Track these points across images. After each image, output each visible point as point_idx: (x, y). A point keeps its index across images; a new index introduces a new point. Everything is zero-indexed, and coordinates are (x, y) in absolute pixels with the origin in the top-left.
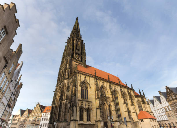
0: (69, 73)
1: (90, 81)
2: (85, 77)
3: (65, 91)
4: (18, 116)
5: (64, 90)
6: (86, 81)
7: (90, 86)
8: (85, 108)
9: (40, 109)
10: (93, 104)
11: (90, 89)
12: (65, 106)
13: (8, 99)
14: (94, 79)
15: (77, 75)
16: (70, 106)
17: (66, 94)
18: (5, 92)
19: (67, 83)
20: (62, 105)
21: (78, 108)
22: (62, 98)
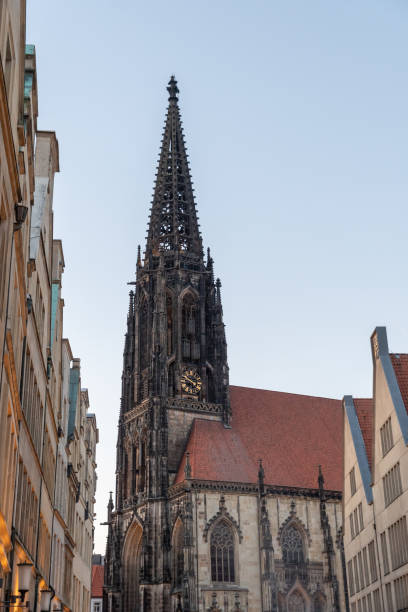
0: (162, 470)
1: (238, 511)
2: (223, 500)
3: (156, 548)
5: (153, 545)
6: (224, 516)
7: (240, 532)
10: (250, 597)
11: (241, 542)
12: (161, 605)
14: (255, 498)
15: (193, 497)
16: (179, 605)
17: (160, 562)
19: (162, 518)
20: (150, 600)
22: (150, 576)
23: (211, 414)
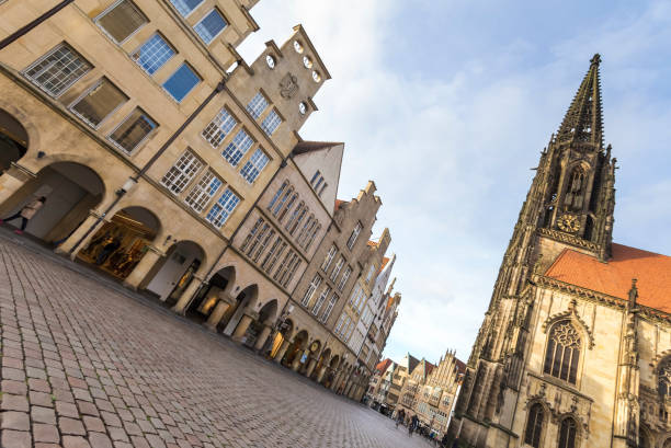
0: (524, 280)
1: (594, 318)
2: (575, 303)
3: (500, 333)
4: (404, 369)
5: (498, 331)
6: (573, 317)
7: (592, 339)
8: (553, 410)
9: (455, 371)
10: (593, 408)
11: (591, 349)
12: (493, 380)
13: (368, 326)
14: (621, 314)
15: (539, 290)
17: (500, 345)
18: (361, 313)
19: (512, 310)
20: (484, 373)
21: (524, 399)
22: (490, 355)
23: (586, 249)
